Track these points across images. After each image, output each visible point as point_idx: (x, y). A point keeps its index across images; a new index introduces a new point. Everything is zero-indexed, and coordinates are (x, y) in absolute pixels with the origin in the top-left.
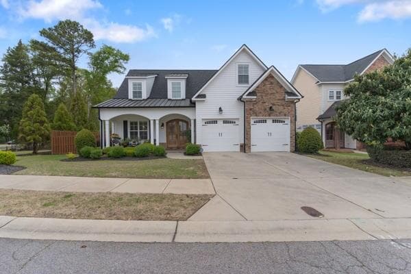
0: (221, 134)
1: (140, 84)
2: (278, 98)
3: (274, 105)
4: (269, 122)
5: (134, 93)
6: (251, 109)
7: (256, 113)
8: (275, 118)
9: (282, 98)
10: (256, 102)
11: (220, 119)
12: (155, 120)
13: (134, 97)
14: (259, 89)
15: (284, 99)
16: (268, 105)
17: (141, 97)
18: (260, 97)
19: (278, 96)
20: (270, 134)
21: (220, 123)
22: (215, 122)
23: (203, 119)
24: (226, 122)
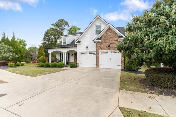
0: (88, 59)
1: (65, 39)
2: (114, 40)
3: (111, 43)
4: (110, 53)
5: (64, 42)
6: (99, 47)
7: (102, 48)
8: (113, 51)
9: (116, 39)
10: (102, 43)
11: (87, 52)
12: (65, 53)
13: (64, 44)
14: (103, 36)
15: (117, 40)
16: (108, 44)
17: (65, 44)
18: (104, 40)
19: (114, 39)
20: (110, 59)
21: (88, 54)
22: (85, 53)
23: (80, 52)
24: (90, 53)
